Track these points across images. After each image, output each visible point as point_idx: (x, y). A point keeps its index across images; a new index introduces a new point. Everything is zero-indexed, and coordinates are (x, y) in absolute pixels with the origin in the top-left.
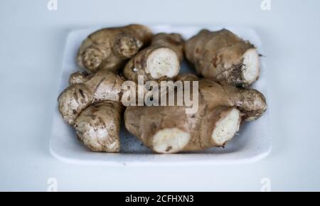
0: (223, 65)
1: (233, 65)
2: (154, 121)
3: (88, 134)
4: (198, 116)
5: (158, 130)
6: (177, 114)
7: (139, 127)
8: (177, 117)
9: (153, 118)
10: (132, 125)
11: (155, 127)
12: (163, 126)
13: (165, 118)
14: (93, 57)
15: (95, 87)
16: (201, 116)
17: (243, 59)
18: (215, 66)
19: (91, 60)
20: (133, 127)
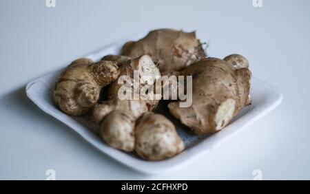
0: (187, 52)
1: (195, 48)
2: (206, 104)
3: (164, 142)
4: (232, 83)
5: (217, 108)
6: (218, 89)
7: (195, 117)
8: (221, 91)
9: (204, 102)
10: (188, 117)
11: (213, 107)
12: (218, 102)
13: (212, 96)
14: (92, 91)
15: (128, 107)
16: (235, 82)
17: (198, 41)
18: (180, 56)
19: (93, 94)
20: (189, 119)
